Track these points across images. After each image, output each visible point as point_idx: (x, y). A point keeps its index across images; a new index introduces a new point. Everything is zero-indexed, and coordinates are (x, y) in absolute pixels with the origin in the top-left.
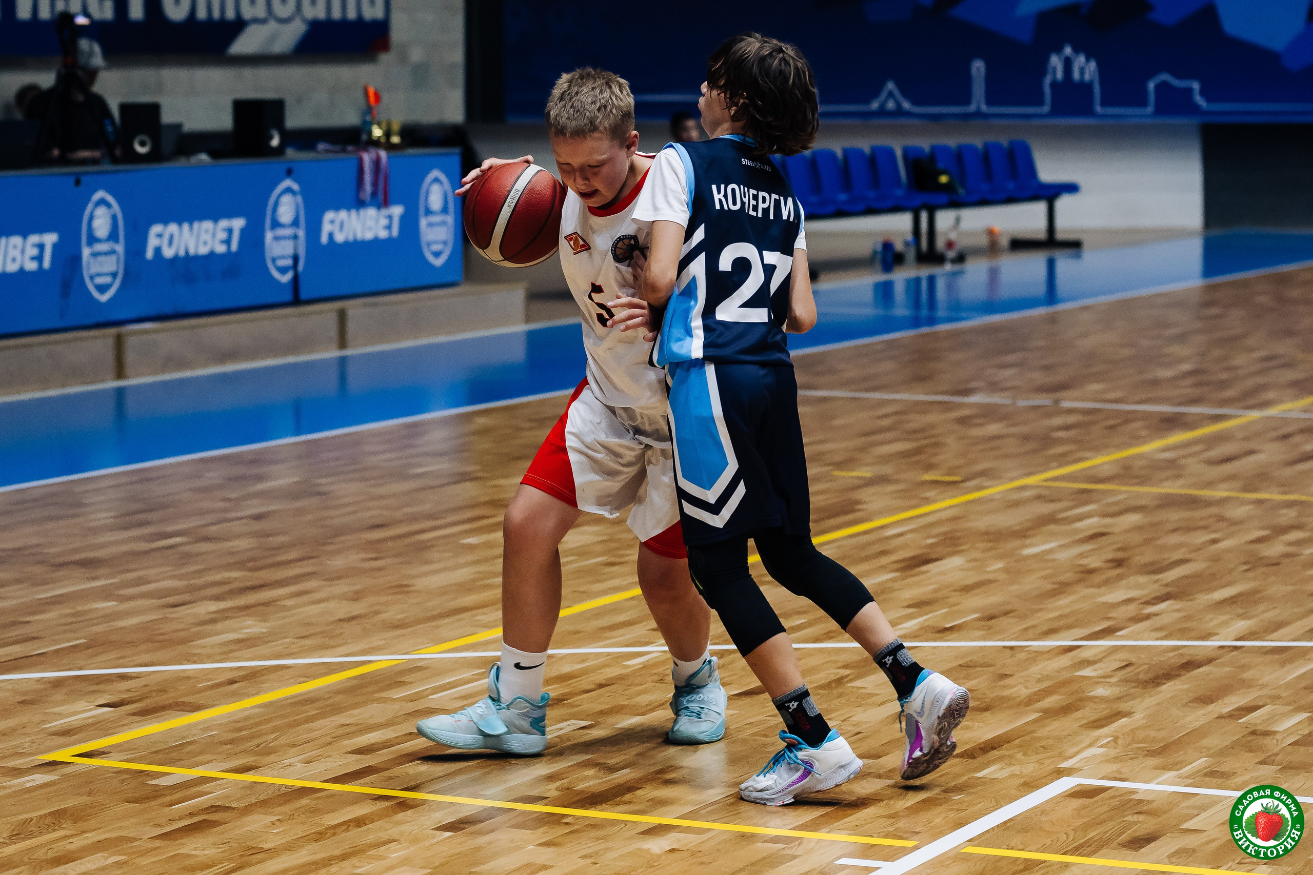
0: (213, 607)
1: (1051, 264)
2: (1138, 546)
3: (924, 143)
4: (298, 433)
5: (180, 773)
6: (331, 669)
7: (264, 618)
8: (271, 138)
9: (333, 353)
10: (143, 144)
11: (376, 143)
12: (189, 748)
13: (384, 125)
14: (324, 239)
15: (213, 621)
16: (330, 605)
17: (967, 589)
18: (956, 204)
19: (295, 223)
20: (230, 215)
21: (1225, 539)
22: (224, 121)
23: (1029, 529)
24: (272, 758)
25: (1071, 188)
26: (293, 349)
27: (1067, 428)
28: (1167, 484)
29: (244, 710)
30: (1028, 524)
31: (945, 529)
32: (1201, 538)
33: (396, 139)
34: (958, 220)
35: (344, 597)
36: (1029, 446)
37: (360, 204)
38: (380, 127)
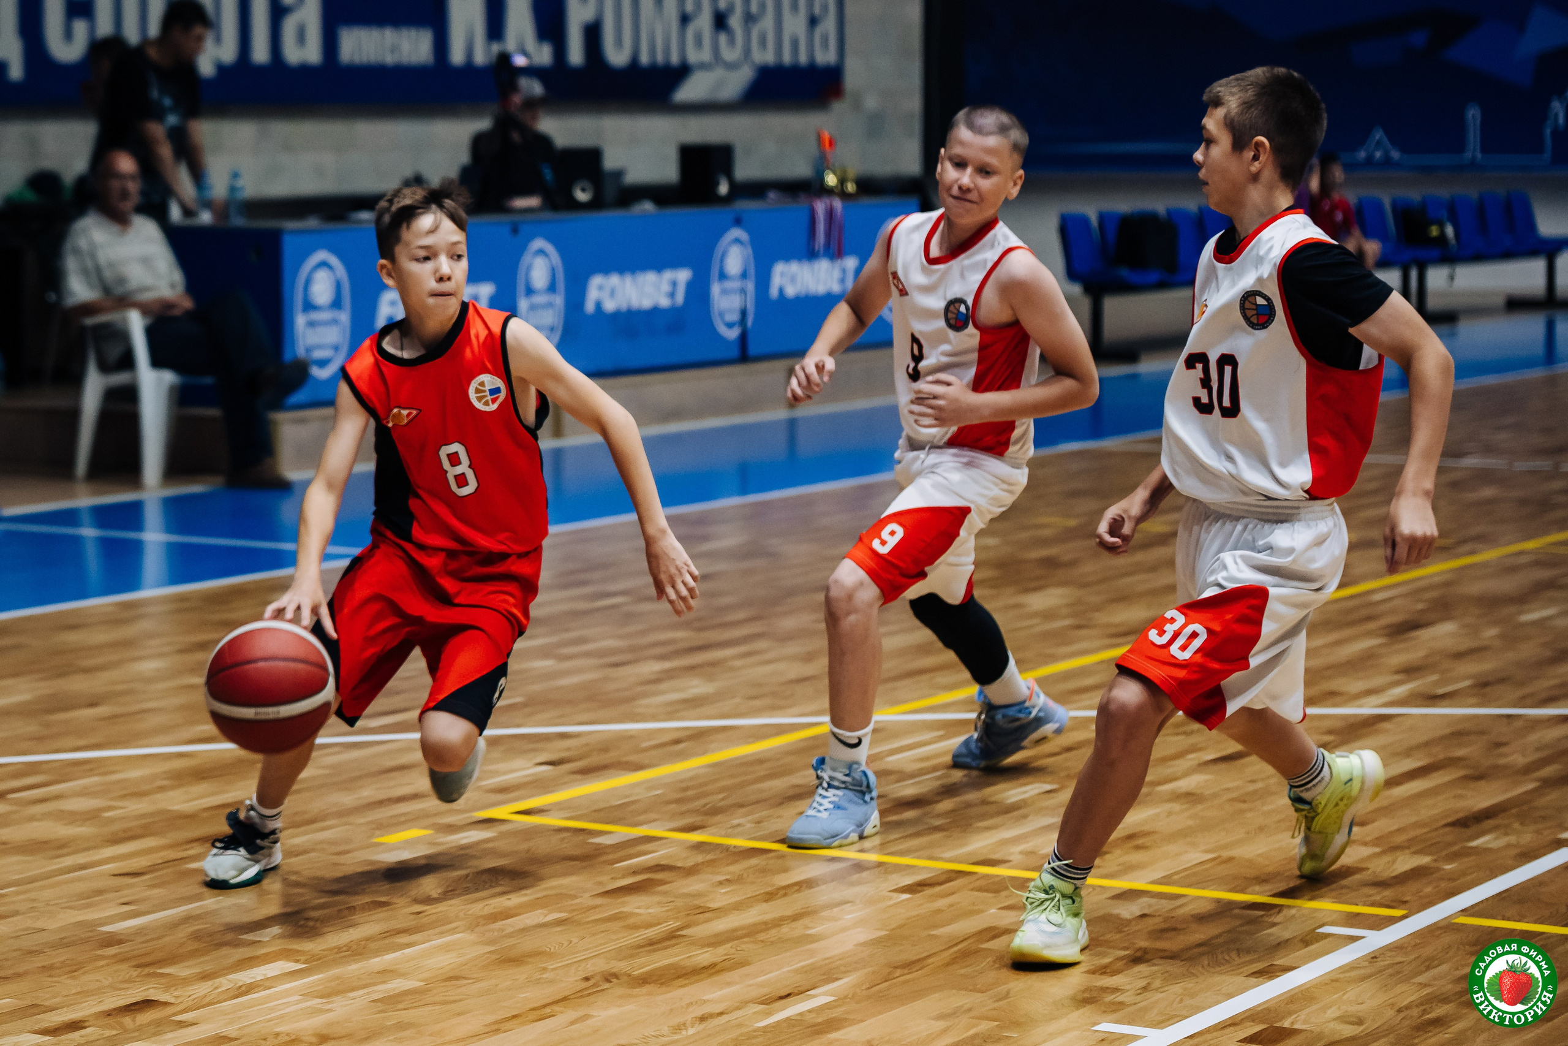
0: (657, 667)
1: (1550, 325)
3: (1414, 194)
4: (744, 491)
5: (623, 832)
6: (781, 730)
7: (711, 678)
8: (717, 184)
9: (781, 414)
10: (583, 190)
11: (828, 192)
12: (633, 807)
13: (838, 173)
14: (774, 292)
15: (657, 681)
16: (781, 666)
17: (1459, 656)
18: (1450, 257)
19: (744, 275)
20: (675, 265)
22: (668, 171)
23: (1527, 594)
24: (719, 818)
26: (740, 407)
29: (689, 770)
30: (1528, 590)
31: (1434, 594)
33: (851, 187)
34: (1452, 278)
35: (794, 658)
36: (1528, 511)
37: (811, 255)
38: (835, 173)
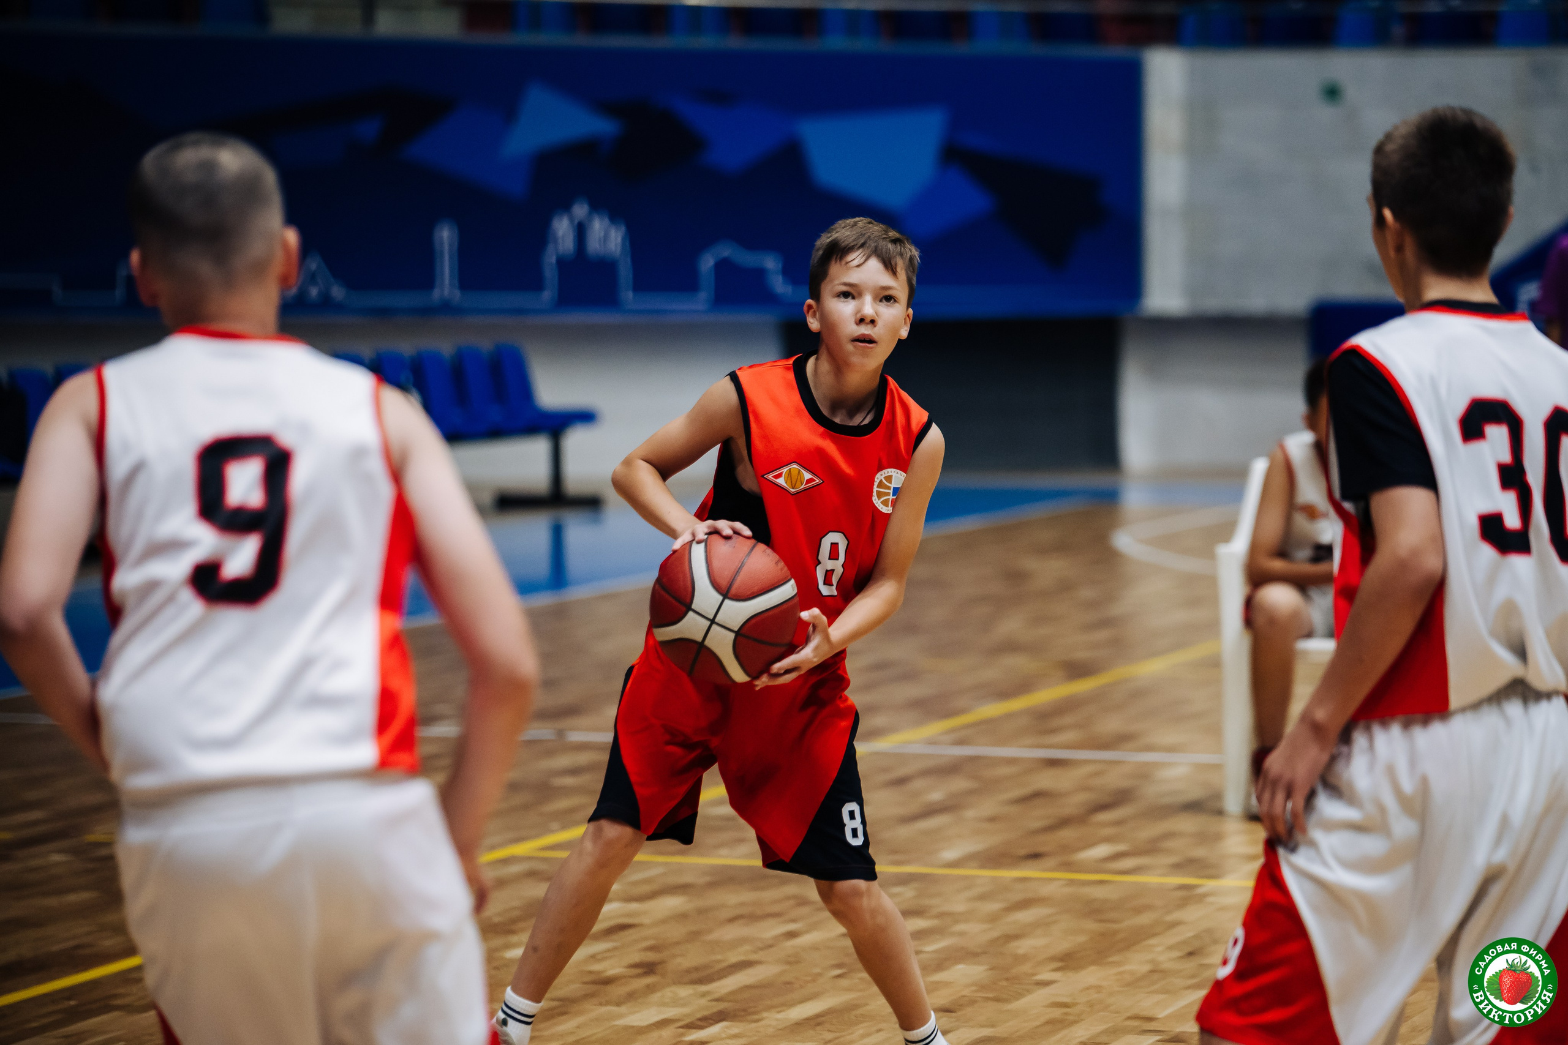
1: (558, 534)
2: (678, 943)
21: (807, 932)
23: (514, 921)
25: (586, 417)
27: (574, 771)
28: (724, 851)
30: (516, 913)
32: (772, 930)
36: (519, 799)
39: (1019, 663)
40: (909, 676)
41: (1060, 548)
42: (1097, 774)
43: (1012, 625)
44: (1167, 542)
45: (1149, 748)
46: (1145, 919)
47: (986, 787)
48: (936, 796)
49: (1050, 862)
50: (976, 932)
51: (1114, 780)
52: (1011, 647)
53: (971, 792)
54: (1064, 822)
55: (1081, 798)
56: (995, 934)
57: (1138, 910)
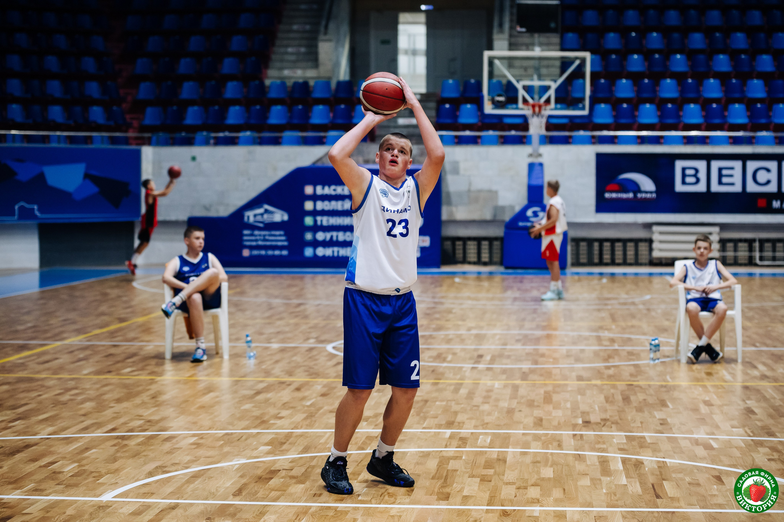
2: (6, 398)
21: (44, 394)
28: (20, 372)
32: (34, 394)
39: (105, 318)
40: (74, 323)
41: (117, 287)
42: (127, 349)
43: (104, 308)
44: (148, 284)
45: (142, 341)
46: (140, 388)
47: (96, 353)
48: (81, 356)
49: (114, 373)
50: (92, 393)
51: (132, 350)
52: (103, 314)
53: (91, 355)
54: (118, 362)
55: (123, 356)
56: (98, 394)
57: (138, 386)
